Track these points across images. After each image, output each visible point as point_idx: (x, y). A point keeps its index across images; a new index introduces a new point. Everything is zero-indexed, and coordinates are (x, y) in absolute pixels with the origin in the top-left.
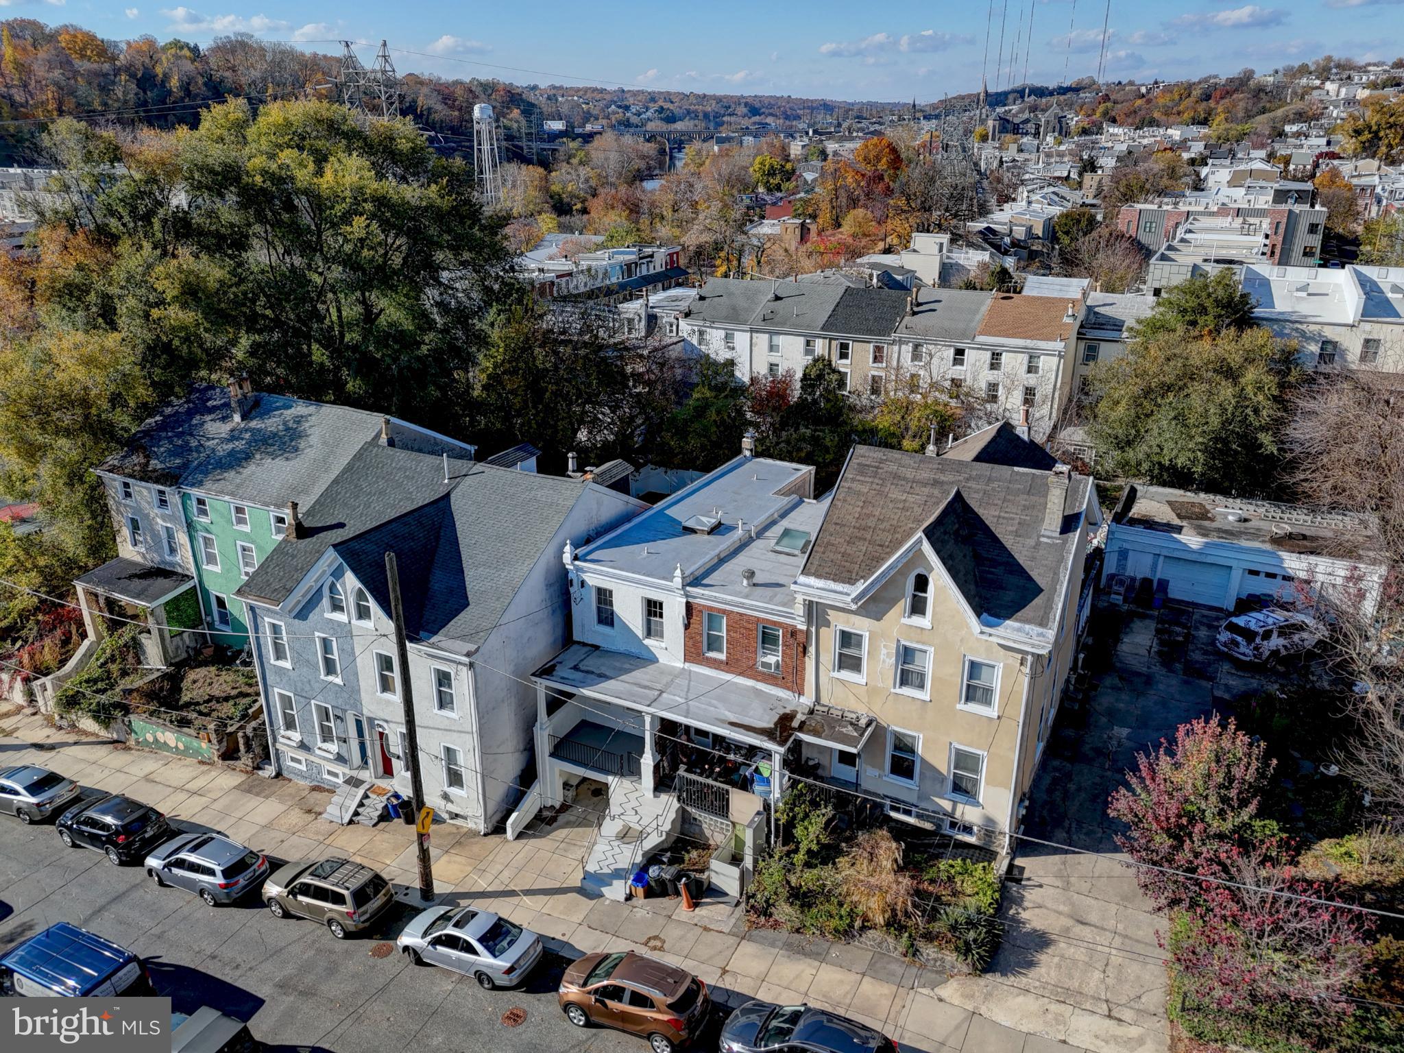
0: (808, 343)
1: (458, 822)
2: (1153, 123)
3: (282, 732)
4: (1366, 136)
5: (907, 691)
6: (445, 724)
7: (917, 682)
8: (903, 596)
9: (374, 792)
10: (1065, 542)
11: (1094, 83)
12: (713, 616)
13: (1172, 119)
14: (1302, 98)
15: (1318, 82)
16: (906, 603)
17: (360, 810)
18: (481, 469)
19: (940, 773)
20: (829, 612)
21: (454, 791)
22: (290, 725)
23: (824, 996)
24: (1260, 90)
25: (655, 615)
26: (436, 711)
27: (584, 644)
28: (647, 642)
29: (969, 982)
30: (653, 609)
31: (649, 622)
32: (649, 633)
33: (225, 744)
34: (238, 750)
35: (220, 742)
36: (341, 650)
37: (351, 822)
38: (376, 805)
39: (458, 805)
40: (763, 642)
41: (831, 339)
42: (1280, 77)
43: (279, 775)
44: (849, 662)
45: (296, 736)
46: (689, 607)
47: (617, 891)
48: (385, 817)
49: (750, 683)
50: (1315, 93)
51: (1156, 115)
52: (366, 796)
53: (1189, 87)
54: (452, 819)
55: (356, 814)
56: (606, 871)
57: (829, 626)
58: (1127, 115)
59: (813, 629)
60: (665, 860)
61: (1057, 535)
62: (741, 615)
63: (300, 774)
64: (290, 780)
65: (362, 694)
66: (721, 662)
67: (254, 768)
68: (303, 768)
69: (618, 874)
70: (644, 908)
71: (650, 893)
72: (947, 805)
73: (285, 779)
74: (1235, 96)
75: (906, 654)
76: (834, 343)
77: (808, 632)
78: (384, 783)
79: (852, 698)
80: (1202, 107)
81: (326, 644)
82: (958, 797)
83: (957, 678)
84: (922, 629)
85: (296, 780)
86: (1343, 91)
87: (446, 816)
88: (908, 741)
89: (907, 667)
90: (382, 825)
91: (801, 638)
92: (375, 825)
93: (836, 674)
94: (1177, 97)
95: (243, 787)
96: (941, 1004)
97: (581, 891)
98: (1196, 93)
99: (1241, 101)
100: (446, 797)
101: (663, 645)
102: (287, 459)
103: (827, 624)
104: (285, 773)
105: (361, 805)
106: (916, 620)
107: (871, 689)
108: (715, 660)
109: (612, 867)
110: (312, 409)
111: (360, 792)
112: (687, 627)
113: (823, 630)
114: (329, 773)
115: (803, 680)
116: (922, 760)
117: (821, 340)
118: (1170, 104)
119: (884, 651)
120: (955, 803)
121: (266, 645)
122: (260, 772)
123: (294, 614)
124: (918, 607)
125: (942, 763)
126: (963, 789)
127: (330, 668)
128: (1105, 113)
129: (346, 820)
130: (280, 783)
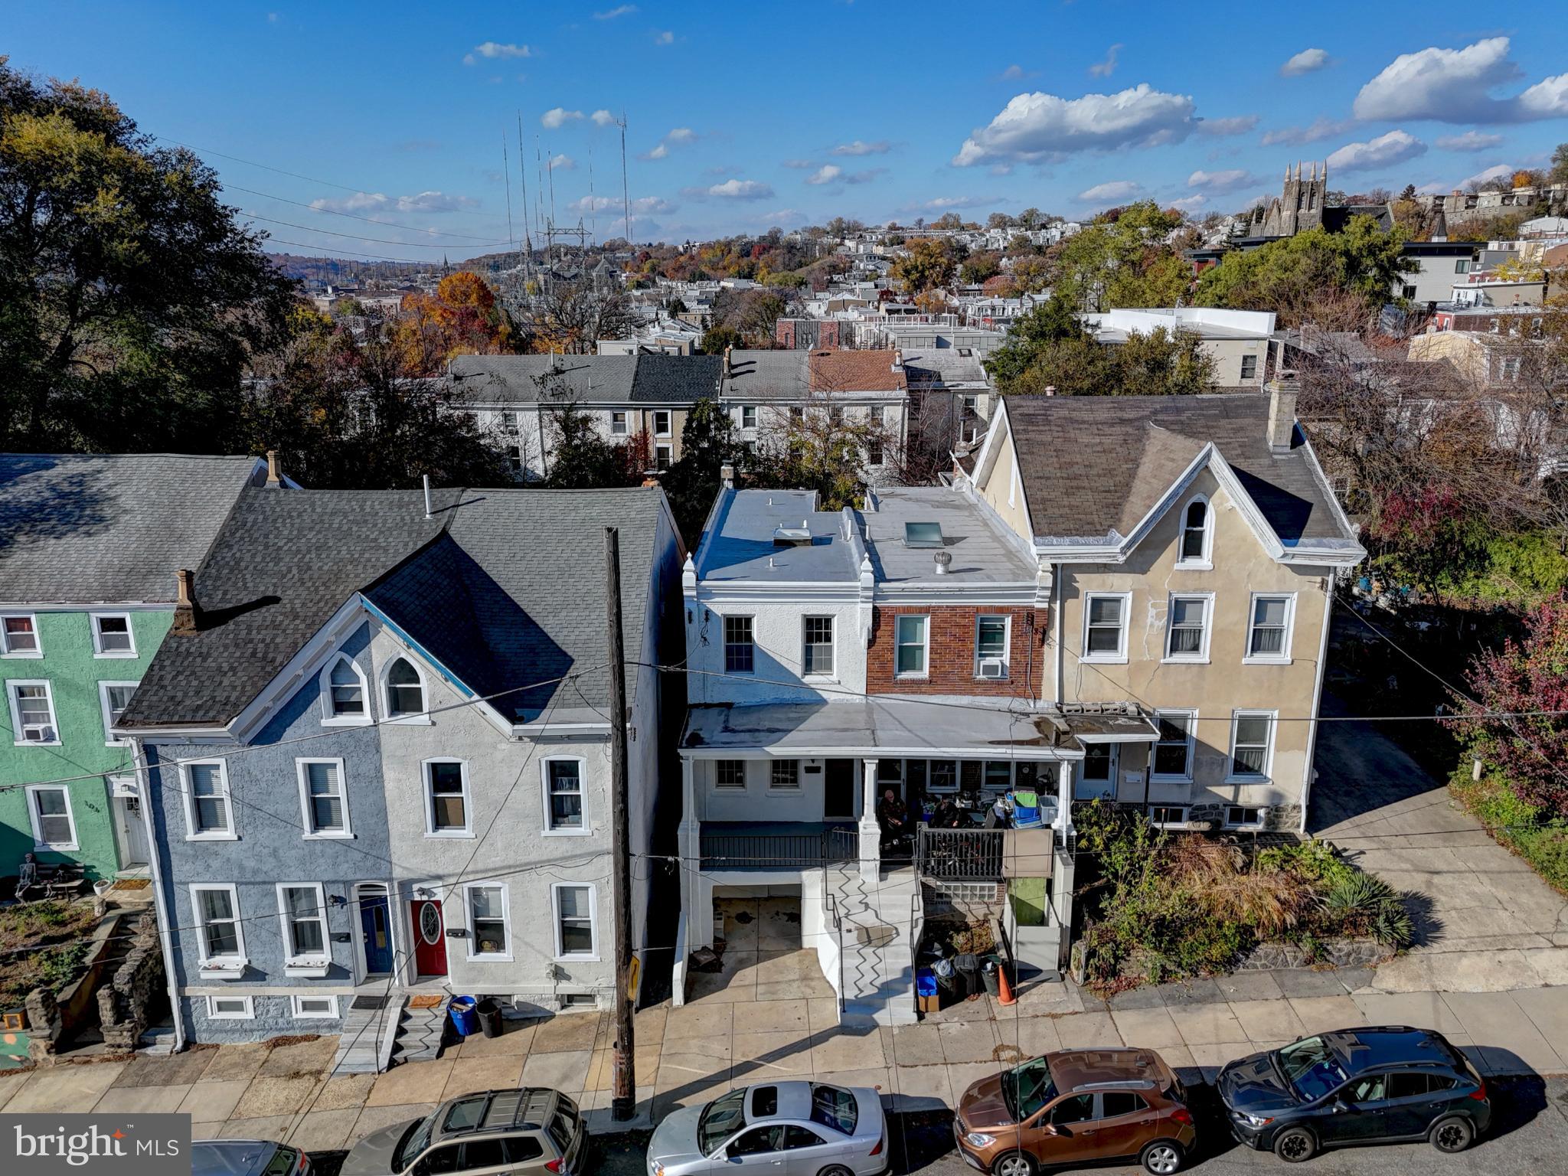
0: (615, 418)
1: (578, 1008)
2: (703, 277)
3: (203, 961)
4: (915, 276)
5: (1179, 658)
6: (564, 849)
7: (1189, 644)
8: (1177, 534)
9: (416, 1006)
10: (1301, 455)
11: (626, 244)
12: (908, 620)
13: (719, 273)
14: (829, 253)
15: (838, 240)
16: (1178, 543)
17: (402, 1040)
18: (478, 495)
19: (1220, 754)
20: (1078, 576)
21: (574, 959)
22: (220, 941)
23: (1272, 1035)
24: (791, 247)
25: (819, 640)
26: (547, 832)
27: (708, 706)
28: (807, 679)
29: (1402, 965)
30: (817, 630)
31: (808, 651)
32: (808, 666)
33: (59, 1023)
34: (97, 1021)
35: (51, 1021)
36: (351, 777)
37: (392, 1064)
38: (428, 1025)
39: (579, 981)
40: (982, 640)
41: (644, 410)
42: (807, 235)
43: (189, 1044)
44: (1102, 639)
45: (234, 962)
46: (877, 613)
47: (900, 1010)
48: (451, 1037)
49: (965, 700)
50: (840, 249)
51: (704, 269)
52: (405, 1017)
53: (728, 246)
54: (563, 1007)
55: (397, 1048)
56: (870, 991)
57: (1077, 597)
58: (676, 270)
59: (1057, 606)
60: (938, 953)
61: (1288, 450)
62: (953, 608)
63: (241, 1028)
64: (217, 1047)
65: (394, 843)
66: (921, 682)
67: (135, 1047)
68: (249, 1014)
69: (888, 990)
70: (954, 1022)
71: (948, 999)
72: (1226, 792)
73: (203, 1047)
74: (772, 251)
75: (1178, 610)
76: (649, 415)
77: (1050, 612)
78: (432, 988)
79: (1107, 684)
80: (744, 262)
81: (316, 776)
82: (1241, 778)
83: (1244, 626)
84: (1201, 572)
85: (227, 1042)
86: (861, 247)
87: (553, 1006)
88: (1178, 724)
89: (1178, 627)
90: (450, 1052)
91: (1039, 621)
92: (440, 1055)
93: (1086, 659)
94: (719, 253)
95: (128, 1081)
96: (1395, 996)
97: (843, 1029)
98: (735, 249)
99: (778, 256)
100: (558, 973)
101: (835, 678)
102: (88, 534)
103: (1075, 593)
104: (202, 1038)
105: (401, 1032)
106: (1192, 563)
107: (1135, 668)
108: (913, 682)
109: (878, 983)
110: (97, 463)
111: (393, 1015)
112: (871, 643)
113: (1070, 603)
114: (307, 1006)
115: (1040, 677)
116: (1199, 743)
117: (632, 413)
118: (715, 260)
119: (1152, 612)
120: (1237, 787)
121: (178, 808)
122: (149, 1051)
123: (250, 736)
124: (1193, 547)
125: (1224, 741)
126: (1246, 767)
127: (322, 814)
128: (653, 269)
129: (384, 1062)
130: (196, 1058)
